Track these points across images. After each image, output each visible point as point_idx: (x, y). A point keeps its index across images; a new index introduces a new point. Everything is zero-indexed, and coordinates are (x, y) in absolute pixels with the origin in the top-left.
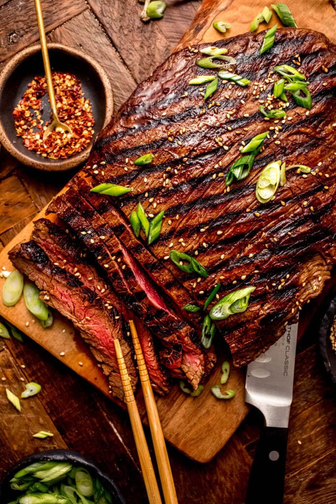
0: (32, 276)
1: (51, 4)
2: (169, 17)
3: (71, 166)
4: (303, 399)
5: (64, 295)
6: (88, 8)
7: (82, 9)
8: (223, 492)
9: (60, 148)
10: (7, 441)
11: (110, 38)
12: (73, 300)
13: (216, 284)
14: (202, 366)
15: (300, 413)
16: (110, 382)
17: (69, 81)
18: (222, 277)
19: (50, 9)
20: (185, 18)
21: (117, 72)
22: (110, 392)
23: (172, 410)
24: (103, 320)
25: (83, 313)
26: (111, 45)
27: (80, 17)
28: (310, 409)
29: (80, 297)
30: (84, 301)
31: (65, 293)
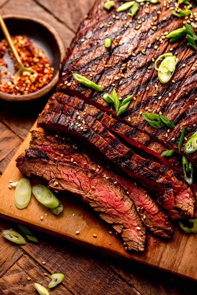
0: (40, 172)
3: (45, 92)
5: (70, 175)
9: (31, 86)
11: (42, 6)
12: (78, 177)
13: (182, 130)
14: (191, 198)
16: (124, 239)
17: (22, 41)
18: (184, 124)
22: (126, 248)
24: (105, 186)
25: (88, 185)
29: (83, 172)
30: (87, 174)
31: (71, 173)
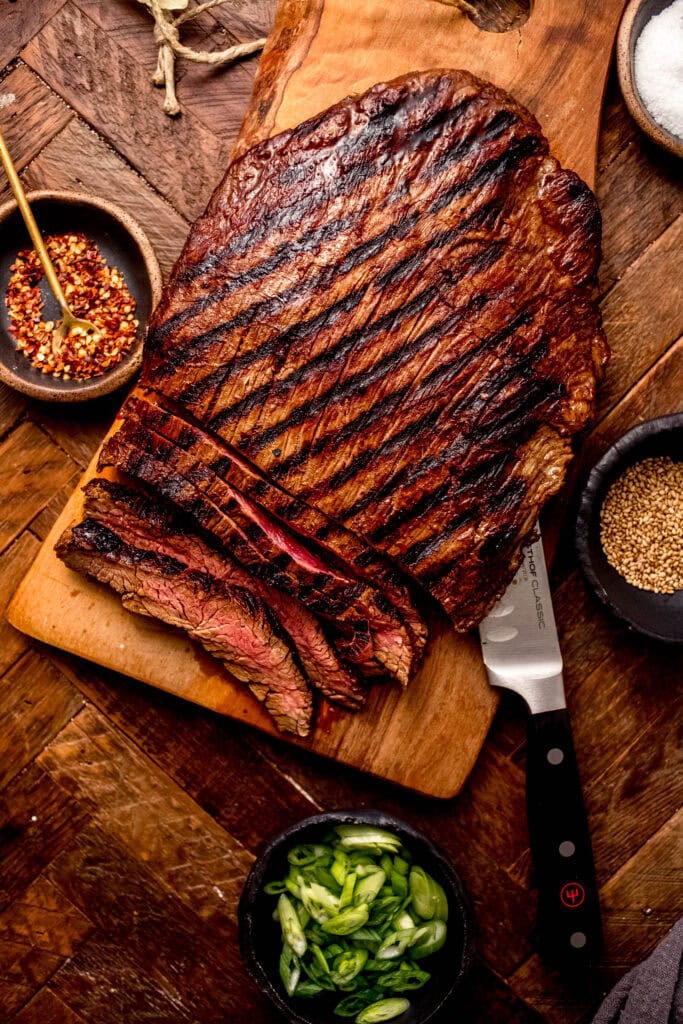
0: (103, 575)
1: (12, 124)
2: (211, 98)
3: (117, 383)
4: (581, 659)
5: (162, 591)
6: (73, 116)
7: (64, 120)
8: (493, 838)
10: (128, 850)
11: (123, 157)
12: (178, 595)
14: (406, 645)
15: (583, 682)
16: (270, 711)
17: (76, 246)
19: (12, 132)
20: (240, 93)
21: (150, 210)
23: (378, 728)
24: (233, 614)
25: (199, 612)
26: (128, 167)
27: (65, 133)
28: (597, 670)
29: (188, 588)
30: (196, 593)
31: (162, 587)
